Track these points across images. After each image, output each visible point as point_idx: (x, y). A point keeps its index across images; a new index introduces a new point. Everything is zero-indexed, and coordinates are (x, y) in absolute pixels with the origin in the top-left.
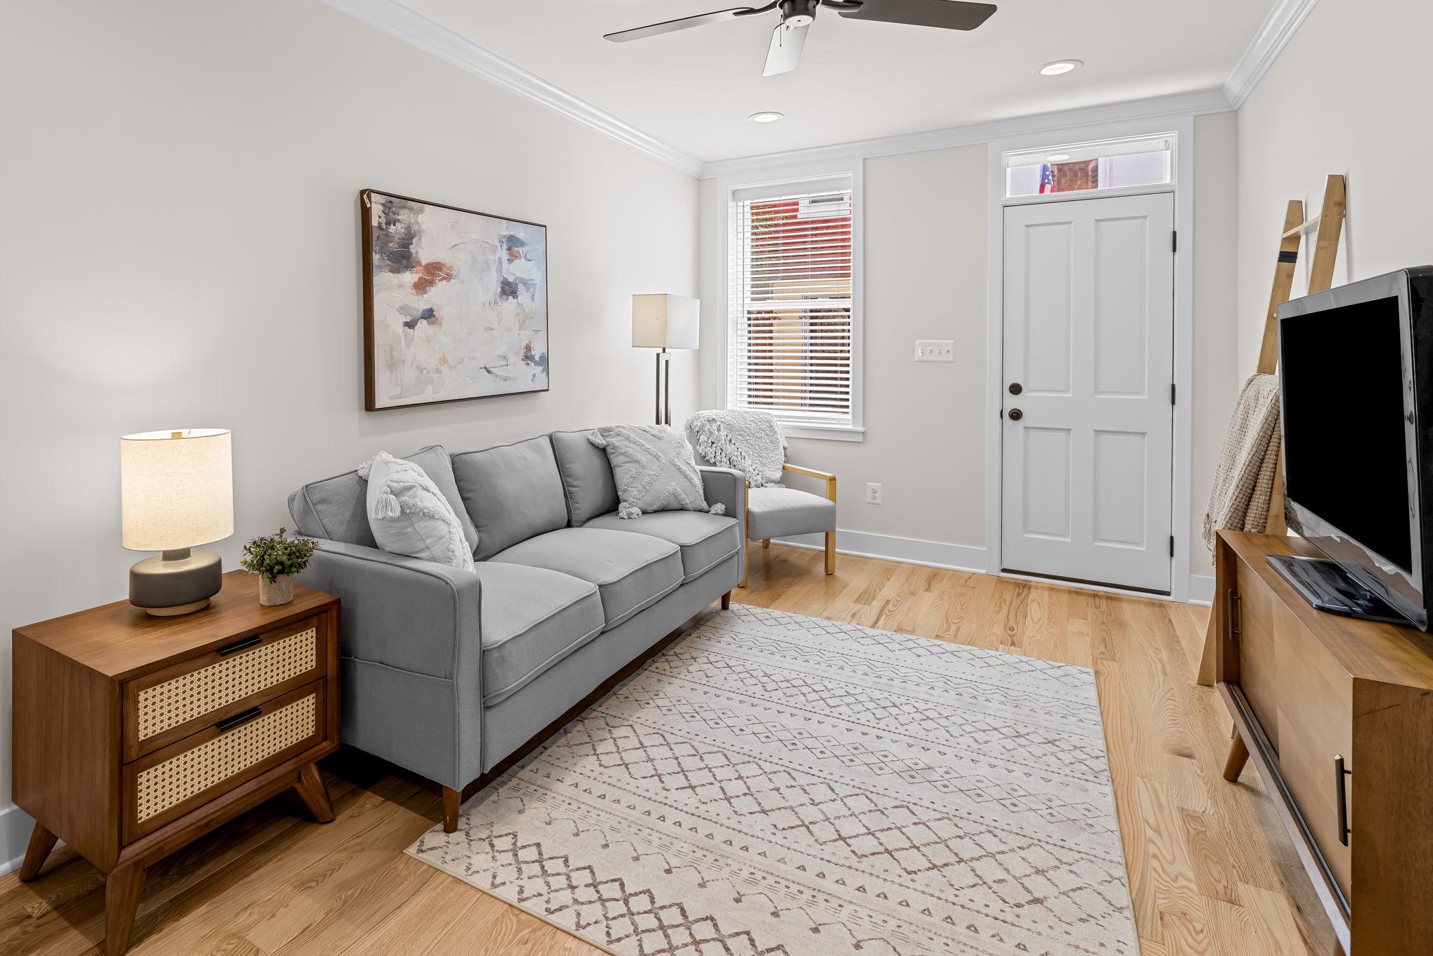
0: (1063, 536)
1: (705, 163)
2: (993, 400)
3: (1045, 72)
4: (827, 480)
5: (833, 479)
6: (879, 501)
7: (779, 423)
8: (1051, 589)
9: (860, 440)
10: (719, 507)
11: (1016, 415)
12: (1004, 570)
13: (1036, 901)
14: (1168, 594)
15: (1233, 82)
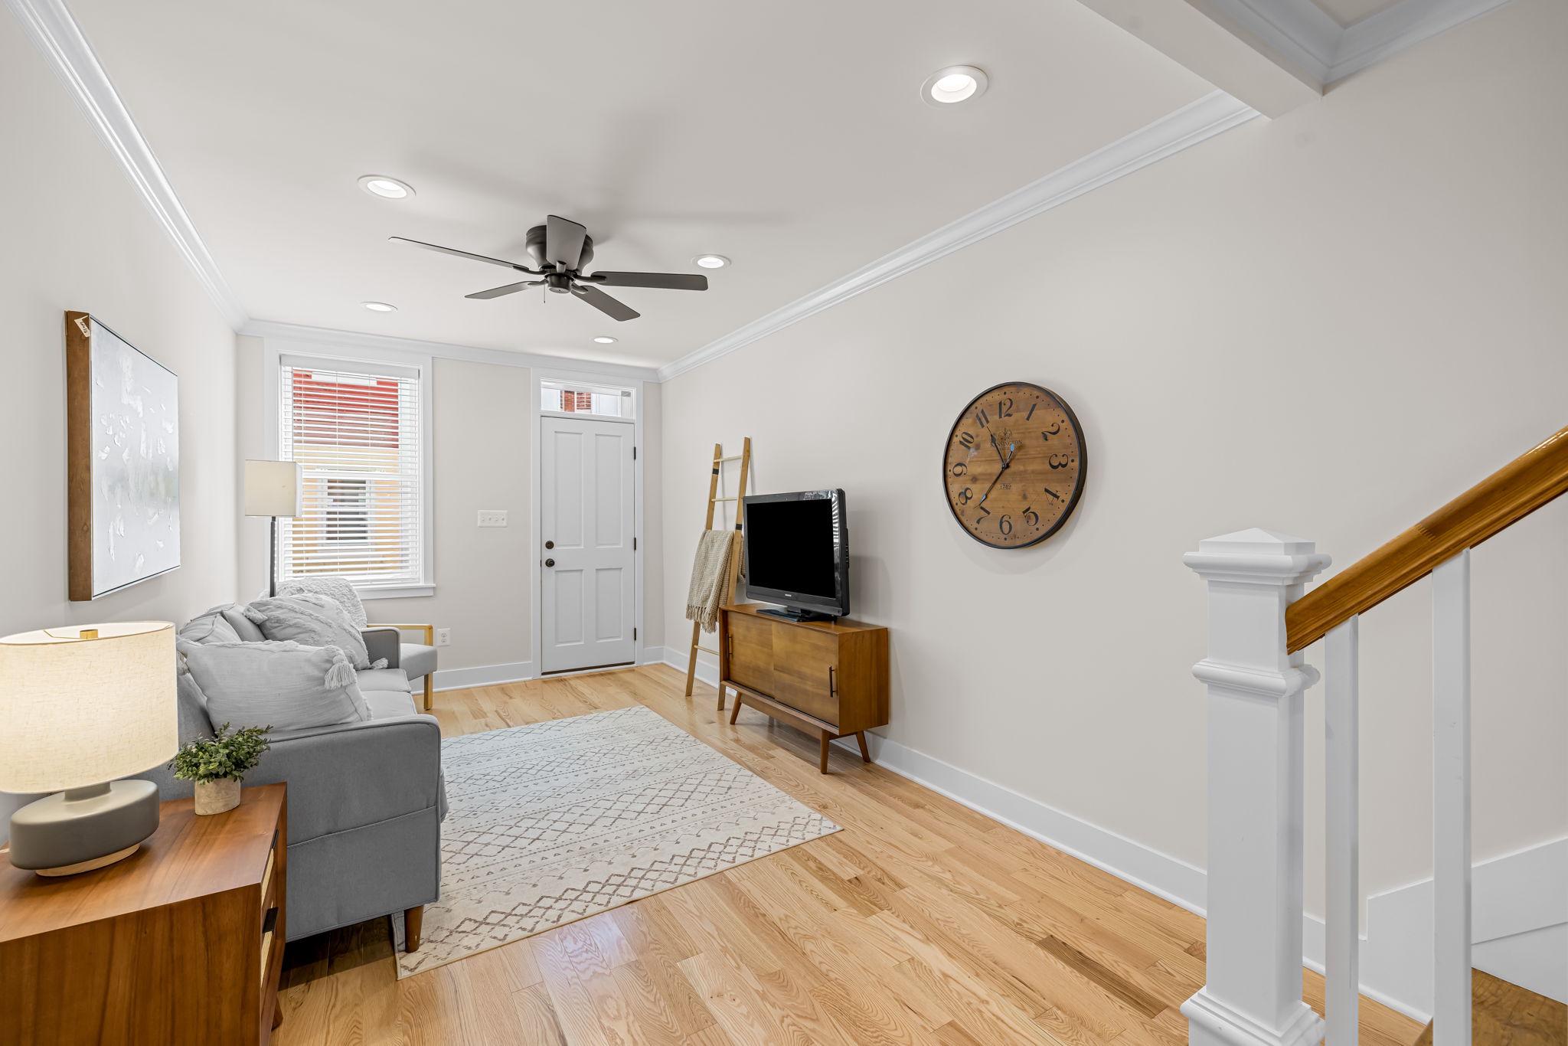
0: (579, 641)
1: (251, 319)
2: (535, 553)
3: (596, 340)
4: (425, 629)
5: (431, 628)
6: (448, 643)
7: (354, 587)
8: (578, 678)
9: (432, 594)
10: (384, 662)
11: (550, 563)
12: (543, 674)
13: (729, 788)
14: (633, 663)
15: (666, 369)
